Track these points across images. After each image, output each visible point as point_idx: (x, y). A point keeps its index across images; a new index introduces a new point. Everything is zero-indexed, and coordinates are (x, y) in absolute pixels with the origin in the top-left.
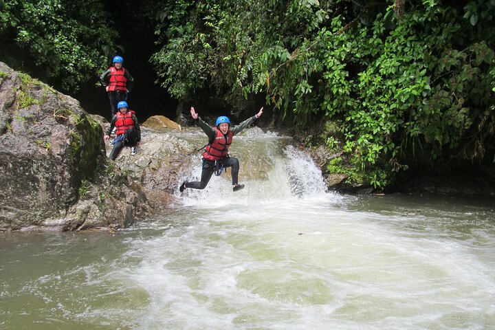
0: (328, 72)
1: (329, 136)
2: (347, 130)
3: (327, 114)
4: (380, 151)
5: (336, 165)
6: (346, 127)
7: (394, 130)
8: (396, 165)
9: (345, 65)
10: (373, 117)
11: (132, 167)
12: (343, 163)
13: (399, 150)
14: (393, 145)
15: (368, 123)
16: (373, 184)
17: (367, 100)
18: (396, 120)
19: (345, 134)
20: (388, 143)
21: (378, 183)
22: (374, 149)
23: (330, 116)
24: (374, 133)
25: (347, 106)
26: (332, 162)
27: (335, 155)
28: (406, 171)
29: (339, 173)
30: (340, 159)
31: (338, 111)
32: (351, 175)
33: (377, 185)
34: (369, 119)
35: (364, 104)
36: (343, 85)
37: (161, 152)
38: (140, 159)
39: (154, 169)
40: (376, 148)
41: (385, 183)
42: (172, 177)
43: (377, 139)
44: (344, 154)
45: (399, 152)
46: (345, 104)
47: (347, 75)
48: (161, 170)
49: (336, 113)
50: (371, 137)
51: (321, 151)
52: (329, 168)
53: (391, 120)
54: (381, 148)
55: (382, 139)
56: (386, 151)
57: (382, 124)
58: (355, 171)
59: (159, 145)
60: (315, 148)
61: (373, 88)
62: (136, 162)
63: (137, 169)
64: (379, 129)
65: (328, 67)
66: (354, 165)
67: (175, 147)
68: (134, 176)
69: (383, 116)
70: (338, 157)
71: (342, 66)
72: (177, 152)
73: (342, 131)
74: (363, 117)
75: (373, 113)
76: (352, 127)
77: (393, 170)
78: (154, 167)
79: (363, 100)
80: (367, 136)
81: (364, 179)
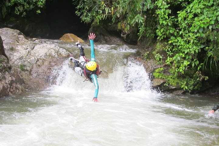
0: (158, 10)
1: (157, 53)
2: (169, 50)
3: (158, 38)
4: (188, 65)
5: (159, 73)
6: (169, 48)
7: (197, 51)
8: (200, 76)
9: (169, 5)
10: (186, 41)
11: (26, 63)
12: (164, 72)
13: (202, 66)
14: (198, 62)
15: (182, 45)
16: (183, 87)
17: (182, 30)
18: (199, 45)
19: (168, 53)
20: (195, 60)
21: (186, 87)
22: (184, 64)
23: (160, 39)
24: (186, 53)
25: (170, 33)
26: (157, 71)
27: (159, 66)
28: (206, 81)
29: (160, 78)
30: (162, 69)
31: (165, 36)
32: (169, 80)
33: (186, 89)
34: (182, 43)
35: (181, 33)
36: (166, 19)
37: (46, 55)
38: (32, 59)
39: (39, 66)
40: (186, 63)
41: (191, 88)
42: (48, 71)
43: (187, 58)
44: (166, 66)
45: (202, 67)
46: (168, 32)
47: (170, 13)
48: (42, 67)
49: (164, 38)
50: (183, 56)
51: (151, 63)
52: (155, 74)
53: (196, 44)
54: (189, 63)
55: (190, 57)
56: (193, 65)
57: (190, 47)
58: (171, 78)
59: (46, 50)
60: (148, 60)
61: (186, 22)
62: (29, 60)
63: (28, 65)
64: (188, 50)
65: (159, 7)
66: (171, 73)
67: (55, 52)
68: (26, 69)
69: (192, 41)
70: (161, 68)
71: (167, 6)
72: (56, 56)
73: (166, 50)
74: (179, 41)
75: (185, 39)
76: (173, 48)
77: (198, 79)
78: (39, 64)
79: (180, 30)
80: (181, 54)
81: (177, 83)
